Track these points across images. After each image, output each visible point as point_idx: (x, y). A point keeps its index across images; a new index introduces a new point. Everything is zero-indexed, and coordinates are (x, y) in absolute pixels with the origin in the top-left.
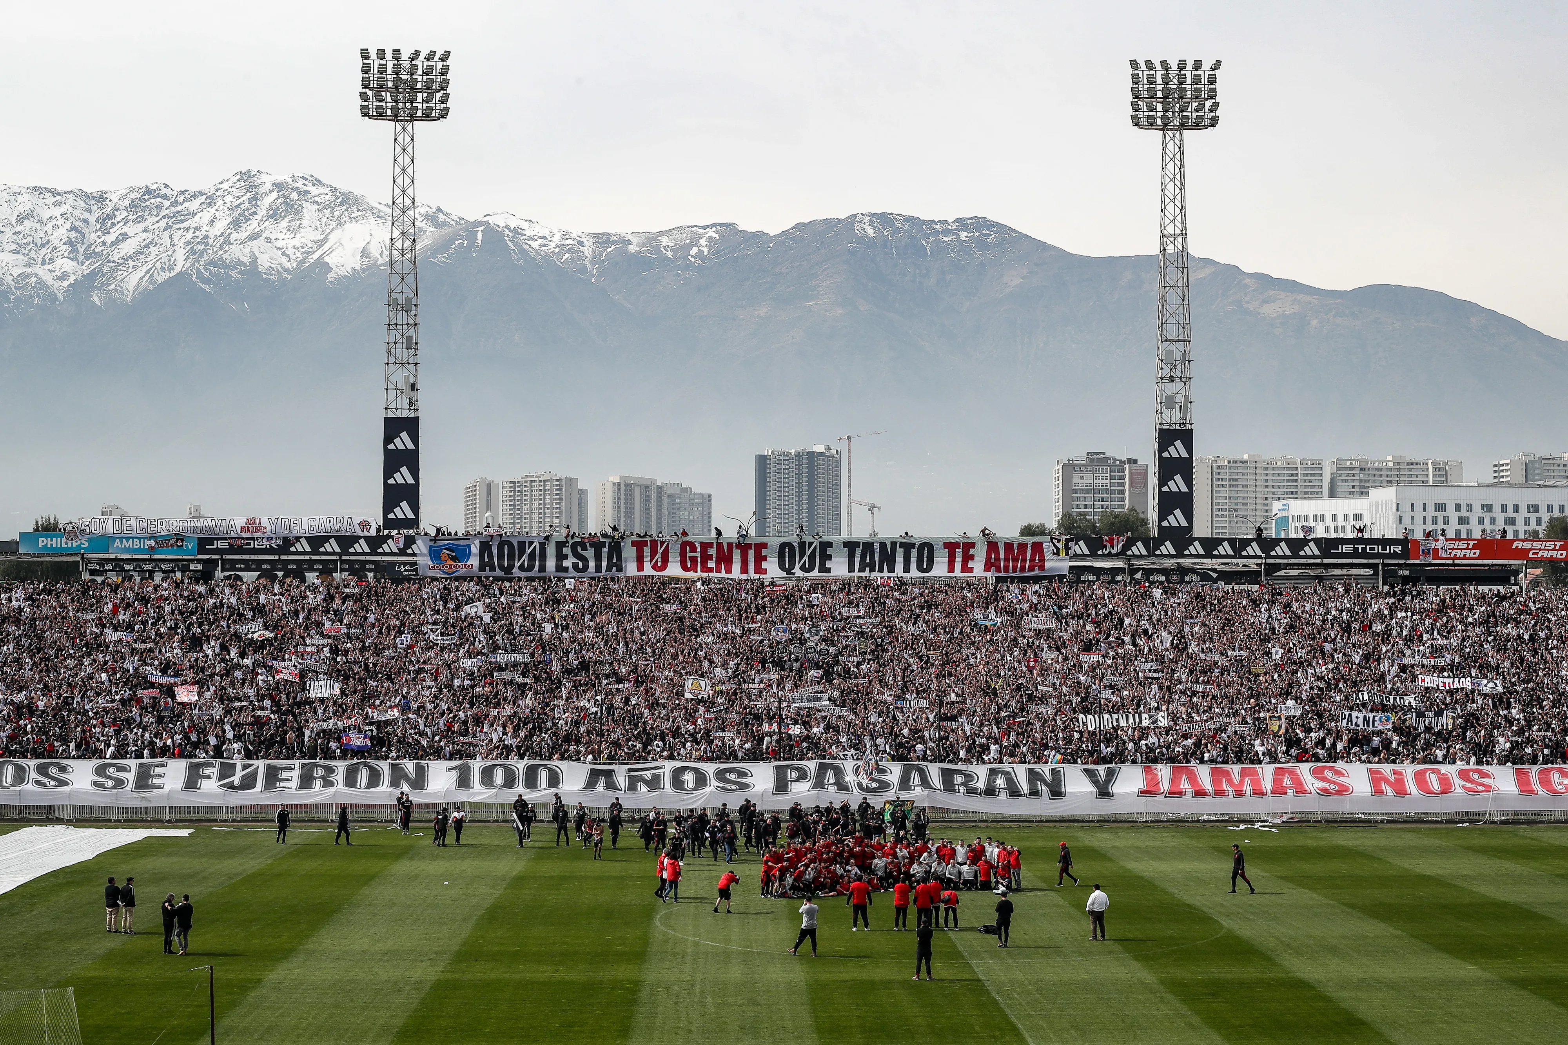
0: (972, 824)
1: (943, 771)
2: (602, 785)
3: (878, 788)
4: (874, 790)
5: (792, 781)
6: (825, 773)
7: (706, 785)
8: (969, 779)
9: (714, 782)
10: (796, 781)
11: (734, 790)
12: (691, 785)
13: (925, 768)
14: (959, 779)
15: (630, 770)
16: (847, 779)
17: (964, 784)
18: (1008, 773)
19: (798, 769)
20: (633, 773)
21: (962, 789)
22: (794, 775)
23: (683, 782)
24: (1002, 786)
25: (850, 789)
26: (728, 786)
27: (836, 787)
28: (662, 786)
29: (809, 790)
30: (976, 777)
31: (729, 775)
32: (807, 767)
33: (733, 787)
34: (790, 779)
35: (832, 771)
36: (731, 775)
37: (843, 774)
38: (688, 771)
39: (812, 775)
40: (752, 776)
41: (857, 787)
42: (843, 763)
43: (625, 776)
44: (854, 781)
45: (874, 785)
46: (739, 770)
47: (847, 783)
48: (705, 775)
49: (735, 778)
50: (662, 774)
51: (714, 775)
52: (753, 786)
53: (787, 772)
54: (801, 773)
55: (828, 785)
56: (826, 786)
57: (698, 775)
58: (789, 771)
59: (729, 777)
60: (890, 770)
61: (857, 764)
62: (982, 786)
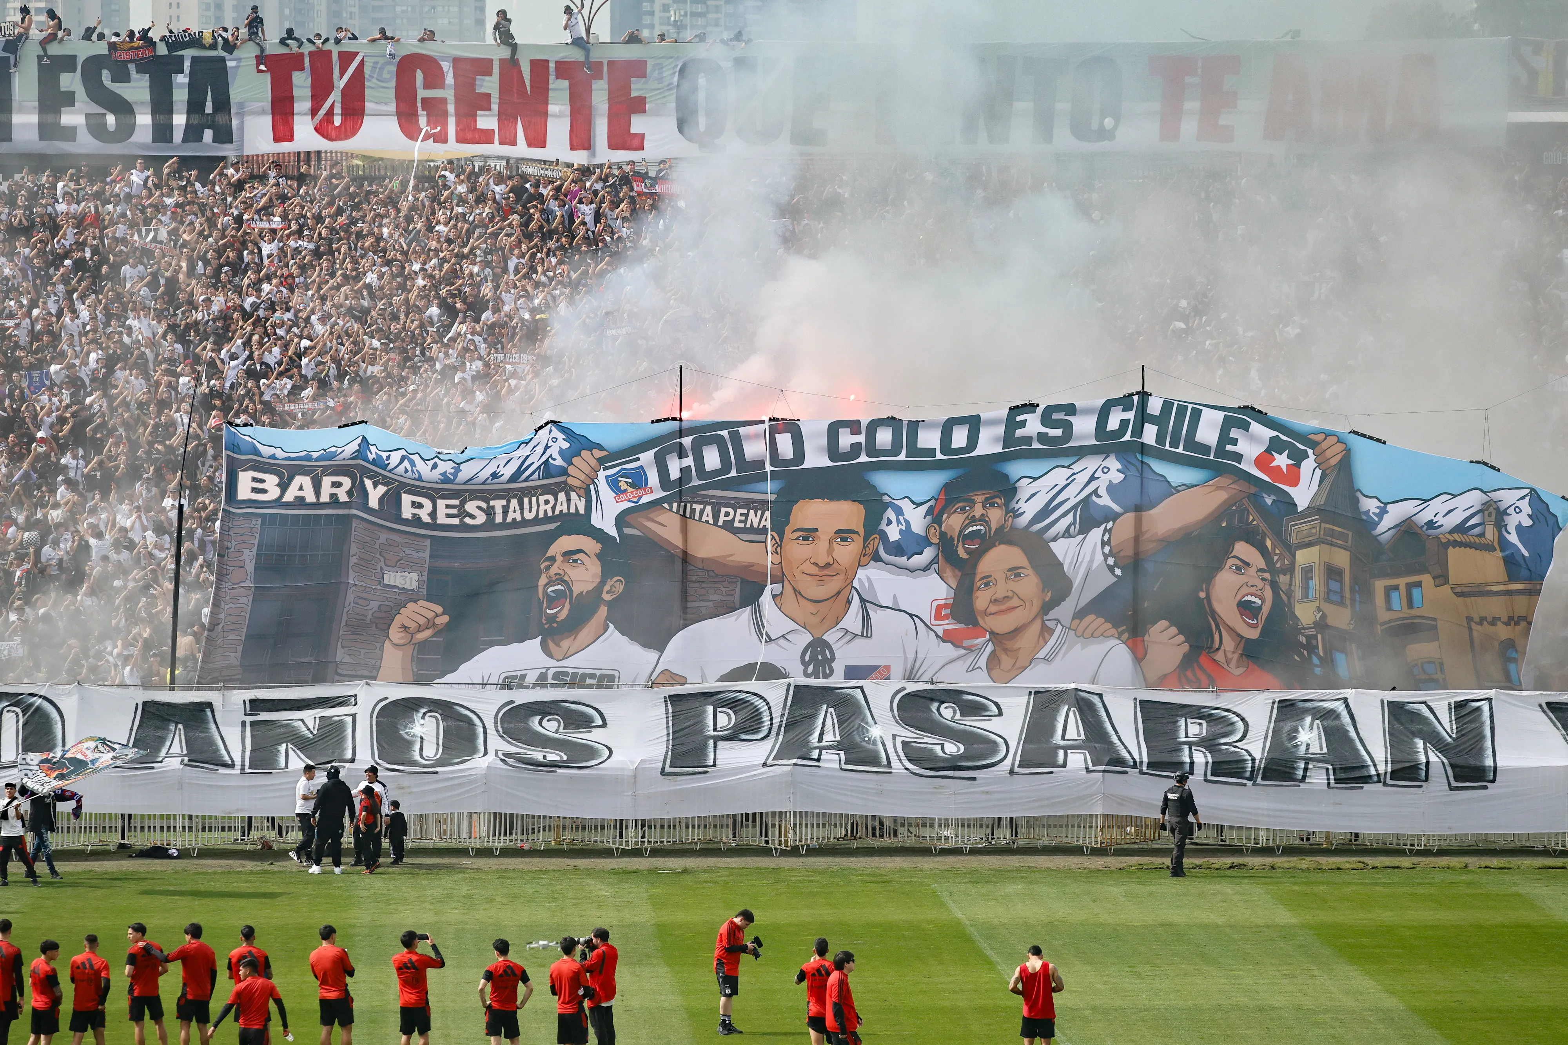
0: (1229, 860)
1: (1145, 705)
2: (176, 749)
3: (961, 757)
4: (951, 764)
5: (716, 739)
6: (813, 717)
7: (473, 751)
8: (1220, 729)
9: (497, 743)
10: (732, 737)
11: (554, 765)
12: (431, 751)
13: (1096, 700)
14: (1193, 729)
15: (256, 706)
16: (875, 732)
17: (1209, 743)
18: (1331, 714)
19: (734, 704)
20: (264, 716)
21: (1200, 758)
22: (725, 720)
23: (409, 744)
24: (1315, 749)
25: (884, 761)
26: (537, 755)
27: (842, 753)
28: (349, 755)
29: (765, 765)
30: (1240, 725)
31: (540, 723)
32: (761, 697)
33: (552, 757)
34: (712, 733)
35: (831, 710)
36: (545, 723)
37: (864, 719)
38: (423, 711)
39: (776, 721)
40: (604, 725)
41: (902, 754)
42: (861, 688)
43: (243, 724)
44: (894, 736)
45: (952, 748)
46: (567, 708)
47: (875, 744)
48: (471, 724)
49: (557, 732)
50: (349, 719)
51: (496, 722)
52: (607, 752)
53: (705, 712)
54: (743, 714)
55: (821, 749)
56: (815, 754)
57: (451, 723)
58: (710, 709)
59: (540, 729)
60: (996, 704)
61: (903, 689)
62: (1258, 755)
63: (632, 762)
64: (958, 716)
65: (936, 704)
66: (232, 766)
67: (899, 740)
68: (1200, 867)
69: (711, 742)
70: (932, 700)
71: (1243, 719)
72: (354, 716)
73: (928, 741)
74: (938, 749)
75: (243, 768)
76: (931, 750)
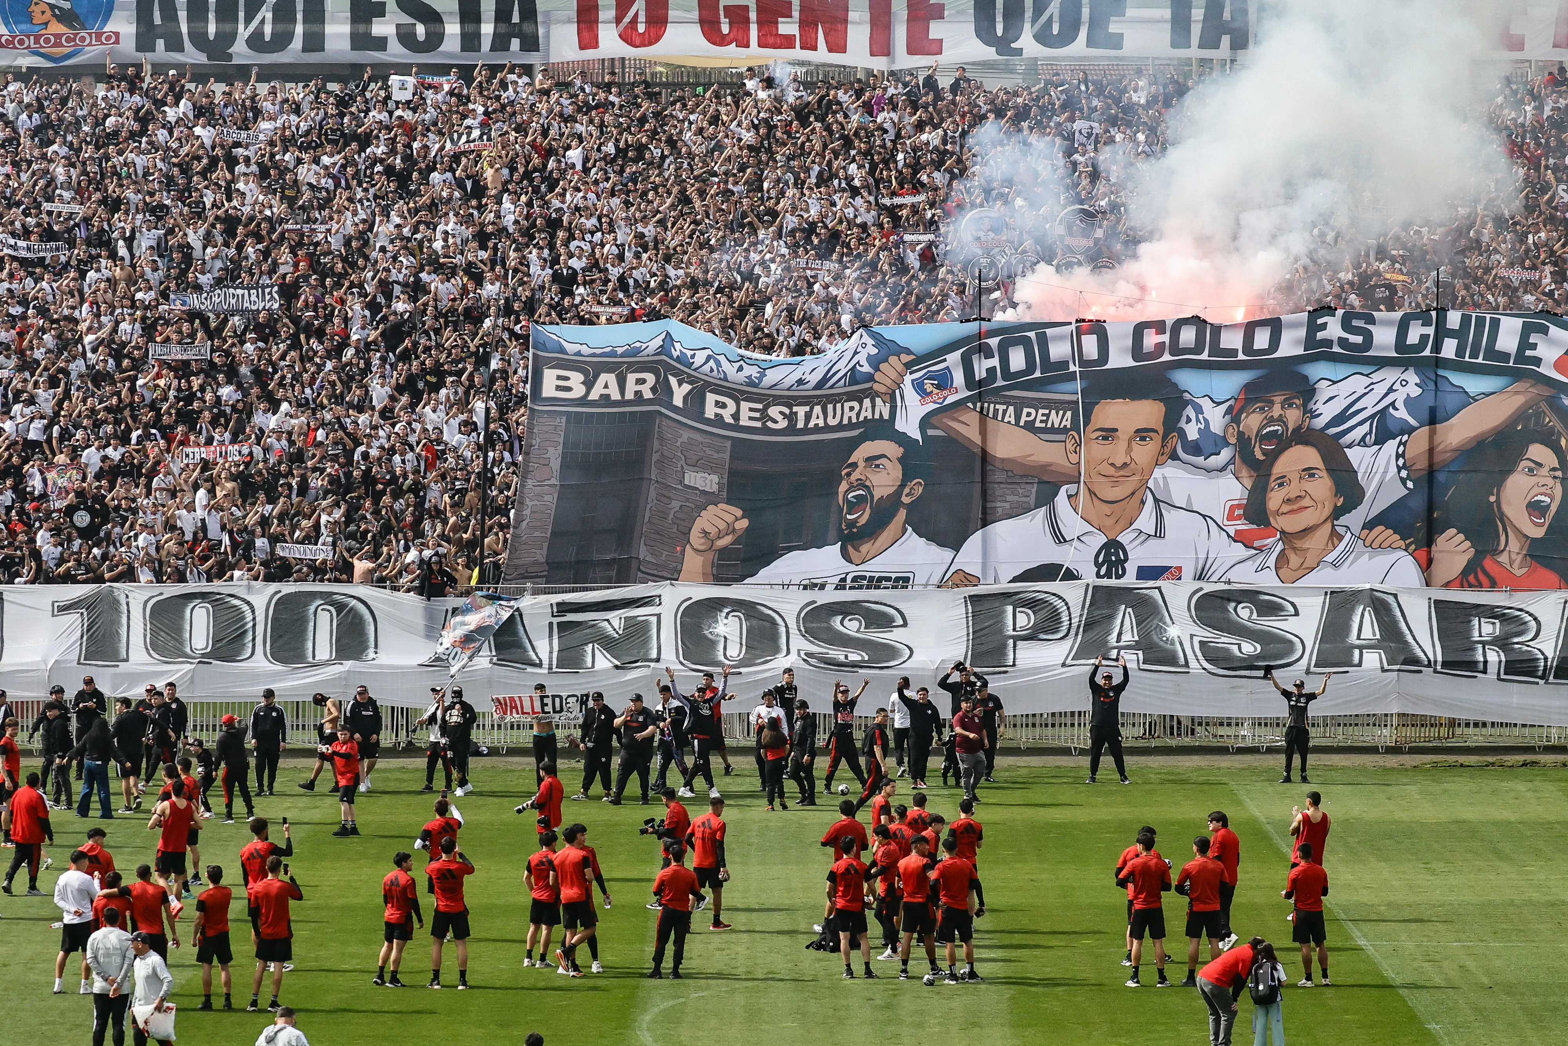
0: (1521, 758)
1: (1439, 605)
2: (485, 649)
3: (1258, 657)
4: (1248, 664)
5: (1016, 639)
6: (1111, 617)
7: (776, 650)
8: (1513, 628)
9: (800, 643)
10: (1032, 636)
11: (855, 665)
12: (734, 651)
13: (1391, 600)
14: (1487, 629)
15: (563, 608)
16: (1173, 632)
17: (1502, 643)
19: (1033, 604)
20: (571, 617)
21: (1494, 657)
22: (1025, 620)
23: (713, 644)
25: (1182, 661)
26: (838, 654)
27: (1140, 653)
28: (654, 655)
29: (1064, 665)
30: (1533, 624)
31: (842, 623)
32: (1060, 598)
33: (854, 657)
34: (1011, 633)
35: (1130, 610)
36: (846, 622)
37: (1162, 620)
38: (726, 610)
39: (1075, 621)
40: (905, 624)
41: (1199, 654)
42: (1159, 588)
43: (551, 624)
44: (1192, 636)
45: (1249, 648)
46: (868, 609)
47: (1173, 643)
48: (774, 623)
49: (858, 631)
50: (654, 619)
51: (798, 622)
52: (908, 652)
53: (1004, 612)
54: (1042, 614)
55: (1120, 649)
56: (1114, 654)
57: (755, 622)
58: (1010, 609)
59: (841, 628)
60: (1292, 604)
61: (1201, 589)
62: (1550, 654)
63: (933, 662)
64: (1255, 616)
65: (1233, 604)
66: (540, 665)
67: (1196, 640)
68: (1493, 764)
69: (1011, 641)
70: (1229, 600)
71: (1535, 619)
72: (659, 616)
73: (1224, 640)
74: (1235, 648)
75: (550, 668)
76: (1228, 650)
